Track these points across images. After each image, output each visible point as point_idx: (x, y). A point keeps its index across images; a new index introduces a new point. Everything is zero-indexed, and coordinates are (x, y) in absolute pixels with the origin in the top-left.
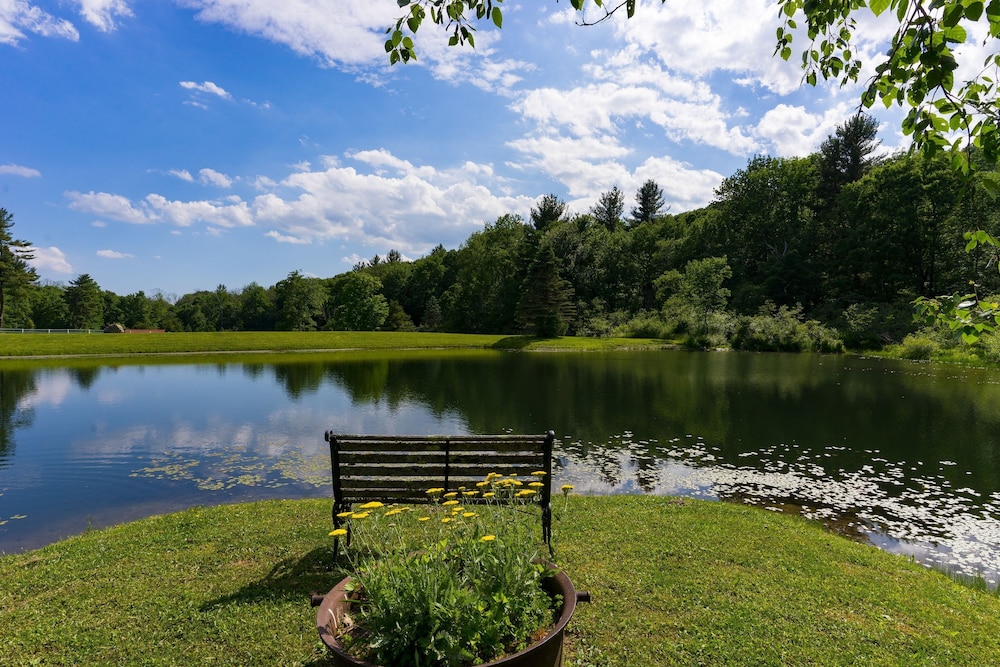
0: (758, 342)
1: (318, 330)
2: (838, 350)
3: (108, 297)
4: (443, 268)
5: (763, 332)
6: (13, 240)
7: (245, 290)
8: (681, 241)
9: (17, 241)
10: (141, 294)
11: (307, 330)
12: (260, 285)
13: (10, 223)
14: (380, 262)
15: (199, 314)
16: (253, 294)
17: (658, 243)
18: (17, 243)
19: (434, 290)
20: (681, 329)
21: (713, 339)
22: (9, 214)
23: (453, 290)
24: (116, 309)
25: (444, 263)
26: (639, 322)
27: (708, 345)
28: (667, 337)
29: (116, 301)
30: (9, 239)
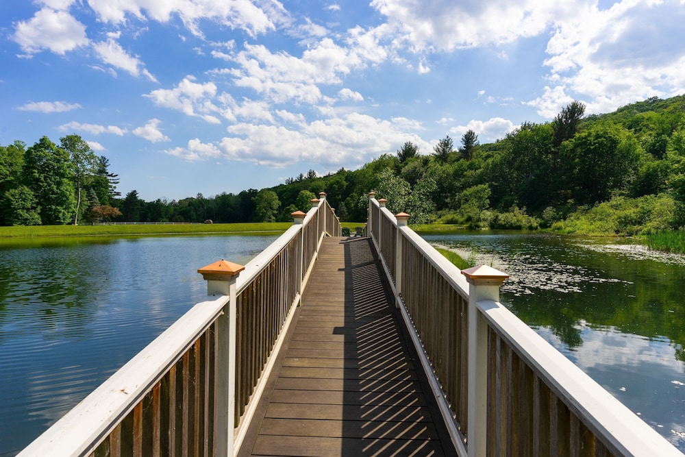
0: (501, 225)
1: (276, 222)
2: (536, 228)
4: (345, 183)
5: (504, 221)
6: (110, 174)
8: (478, 171)
11: (270, 222)
13: (107, 164)
14: (303, 178)
15: (192, 213)
16: (224, 200)
17: (465, 173)
18: (111, 175)
19: (340, 197)
20: (469, 219)
21: (481, 224)
22: (106, 159)
23: (352, 197)
25: (346, 180)
26: (450, 216)
27: (479, 227)
28: (462, 223)
30: (107, 173)
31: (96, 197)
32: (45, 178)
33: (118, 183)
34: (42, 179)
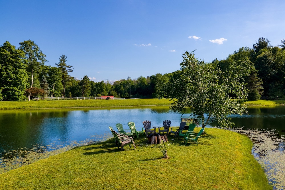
3: (92, 83)
6: (67, 66)
7: (139, 79)
9: (68, 66)
10: (102, 82)
12: (144, 77)
13: (66, 60)
18: (68, 67)
22: (66, 57)
24: (95, 87)
29: (94, 84)
30: (66, 65)
31: (46, 81)
32: (5, 68)
33: (72, 71)
34: (4, 69)
